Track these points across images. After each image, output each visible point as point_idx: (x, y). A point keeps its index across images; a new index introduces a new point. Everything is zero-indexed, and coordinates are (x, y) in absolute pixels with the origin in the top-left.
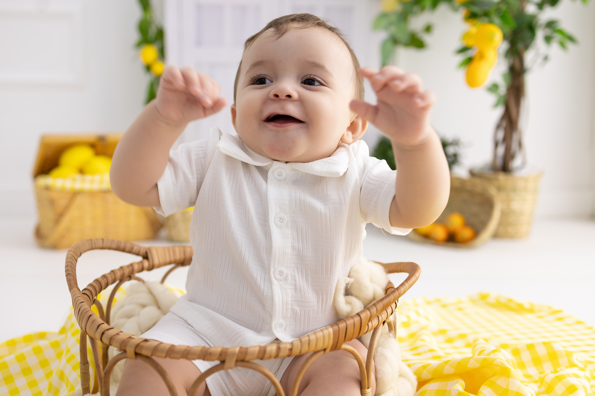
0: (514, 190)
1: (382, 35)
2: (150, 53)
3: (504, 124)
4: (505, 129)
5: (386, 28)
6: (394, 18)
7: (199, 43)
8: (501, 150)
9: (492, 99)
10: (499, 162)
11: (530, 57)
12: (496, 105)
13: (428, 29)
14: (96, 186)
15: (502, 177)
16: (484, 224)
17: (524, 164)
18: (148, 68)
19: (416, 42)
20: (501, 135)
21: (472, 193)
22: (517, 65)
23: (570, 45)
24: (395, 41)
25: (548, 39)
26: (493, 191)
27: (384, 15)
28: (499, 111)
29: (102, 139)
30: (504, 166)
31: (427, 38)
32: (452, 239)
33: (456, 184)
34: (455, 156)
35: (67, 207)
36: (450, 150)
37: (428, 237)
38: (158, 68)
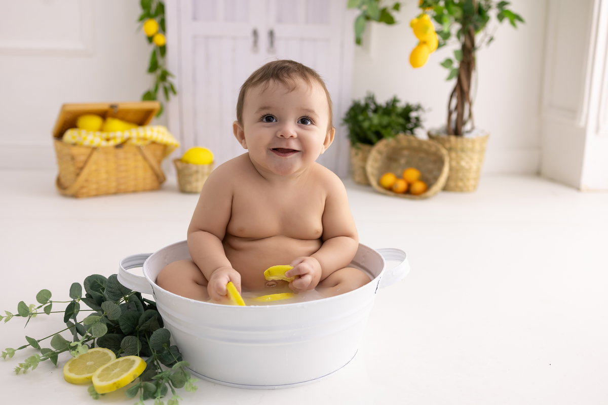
0: (463, 150)
1: (357, 13)
2: (152, 26)
3: (456, 94)
4: (457, 98)
5: (359, 7)
7: (195, 18)
8: (454, 116)
9: (446, 72)
10: (453, 125)
11: (479, 37)
12: (449, 78)
13: (397, 7)
15: (453, 138)
16: (436, 178)
17: (473, 128)
18: (150, 39)
19: (387, 18)
20: (454, 102)
21: (427, 153)
22: (469, 44)
23: (519, 24)
24: (368, 18)
25: (500, 17)
26: (444, 152)
28: (453, 82)
29: (113, 107)
30: (456, 130)
31: (395, 14)
32: (408, 192)
33: (415, 144)
34: (417, 119)
35: (86, 162)
36: (413, 115)
37: (390, 190)
38: (159, 40)
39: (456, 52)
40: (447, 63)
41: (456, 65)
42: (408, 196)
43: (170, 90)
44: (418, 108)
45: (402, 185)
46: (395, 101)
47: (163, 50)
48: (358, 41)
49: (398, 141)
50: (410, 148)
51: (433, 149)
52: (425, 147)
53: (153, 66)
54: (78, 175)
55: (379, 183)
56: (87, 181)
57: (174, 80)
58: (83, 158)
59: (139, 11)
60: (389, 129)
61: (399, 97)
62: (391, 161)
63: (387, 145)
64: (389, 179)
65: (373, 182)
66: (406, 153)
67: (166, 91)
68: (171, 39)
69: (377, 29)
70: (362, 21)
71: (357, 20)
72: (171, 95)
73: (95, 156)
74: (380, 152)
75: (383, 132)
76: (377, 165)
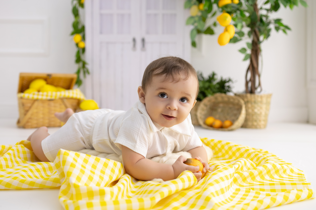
0: (255, 102)
1: (192, 27)
2: (78, 37)
3: (250, 70)
4: (251, 72)
5: (193, 24)
6: (197, 19)
7: (101, 33)
8: (250, 84)
10: (249, 89)
12: (245, 59)
13: (215, 24)
14: (44, 98)
15: (249, 95)
16: (237, 118)
17: (261, 90)
18: (77, 45)
19: (210, 31)
20: (249, 76)
21: (233, 104)
22: (256, 40)
23: (288, 31)
24: (199, 32)
25: (277, 29)
26: (242, 102)
27: (192, 17)
28: (248, 63)
29: (49, 76)
33: (226, 99)
34: (229, 87)
35: (30, 107)
36: (227, 84)
37: (211, 126)
38: (82, 45)
39: (248, 44)
40: (243, 50)
41: (249, 52)
42: (221, 129)
43: (86, 72)
44: (230, 80)
45: (218, 123)
46: (214, 74)
47: (84, 50)
48: (194, 44)
49: (216, 98)
50: (223, 102)
51: (236, 101)
52: (232, 100)
53: (78, 60)
54: (25, 114)
55: (205, 123)
56: (30, 118)
57: (89, 67)
58: (29, 105)
59: (71, 30)
60: (209, 90)
61: (216, 72)
62: (212, 110)
63: (209, 101)
64: (210, 120)
65: (201, 122)
66: (221, 105)
67: (84, 73)
68: (88, 44)
69: (205, 38)
70: (195, 32)
71: (192, 32)
72: (87, 75)
73: (36, 104)
74: (206, 105)
75: (206, 92)
76: (204, 113)
